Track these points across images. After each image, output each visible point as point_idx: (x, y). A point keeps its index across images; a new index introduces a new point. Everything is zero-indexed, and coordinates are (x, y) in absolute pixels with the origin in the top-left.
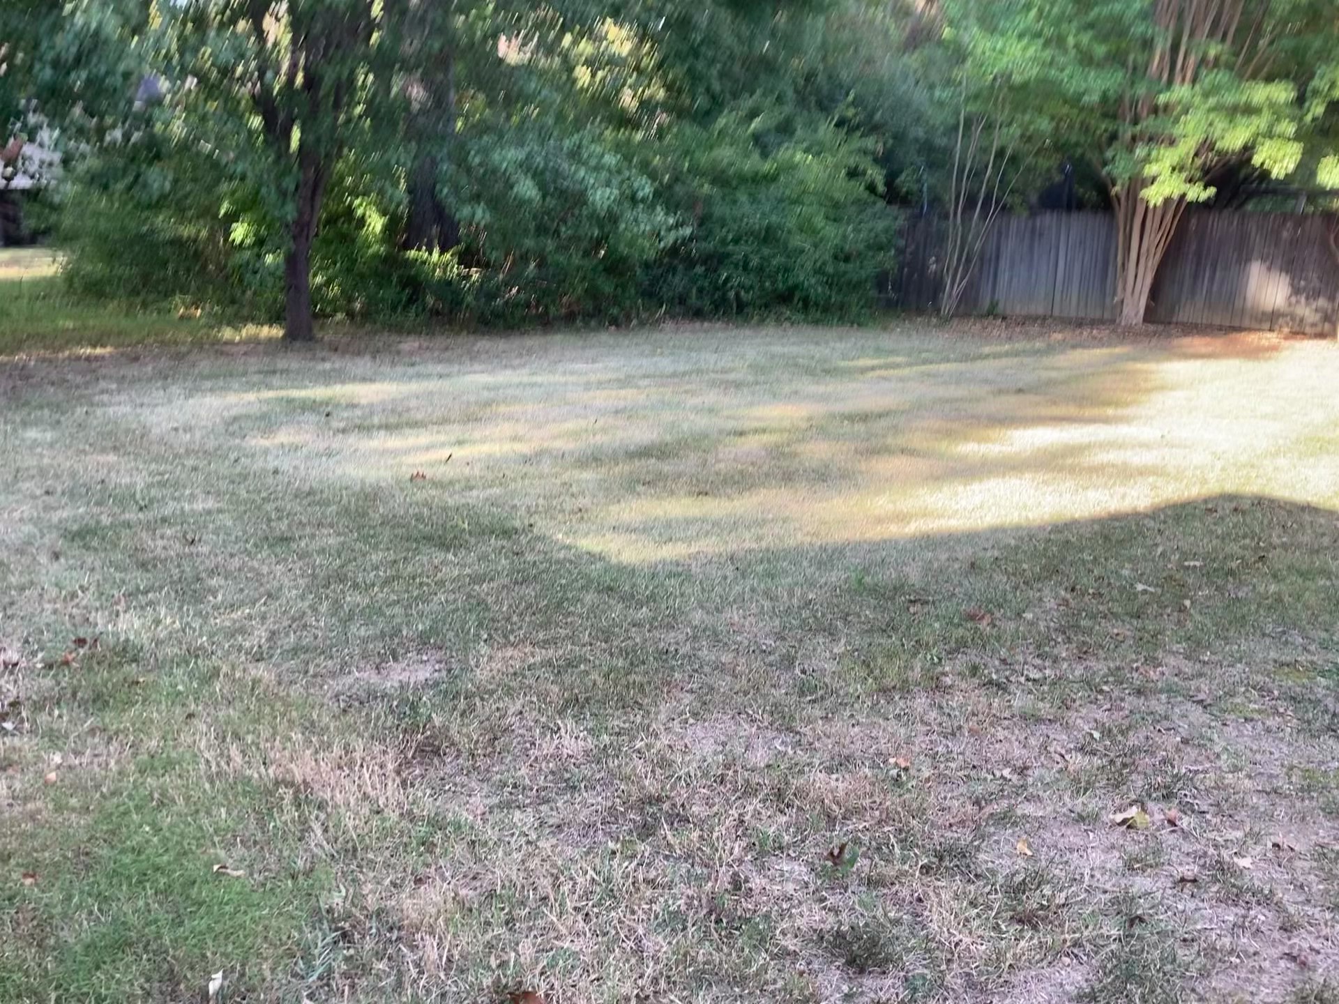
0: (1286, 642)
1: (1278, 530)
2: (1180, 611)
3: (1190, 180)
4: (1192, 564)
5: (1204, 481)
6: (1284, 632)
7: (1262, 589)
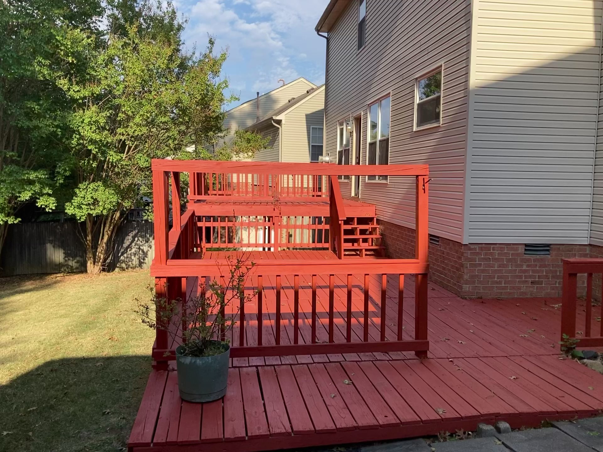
0: (80, 437)
1: (72, 375)
2: (27, 440)
3: (8, 215)
4: (31, 409)
5: (37, 358)
6: (79, 432)
7: (66, 412)
